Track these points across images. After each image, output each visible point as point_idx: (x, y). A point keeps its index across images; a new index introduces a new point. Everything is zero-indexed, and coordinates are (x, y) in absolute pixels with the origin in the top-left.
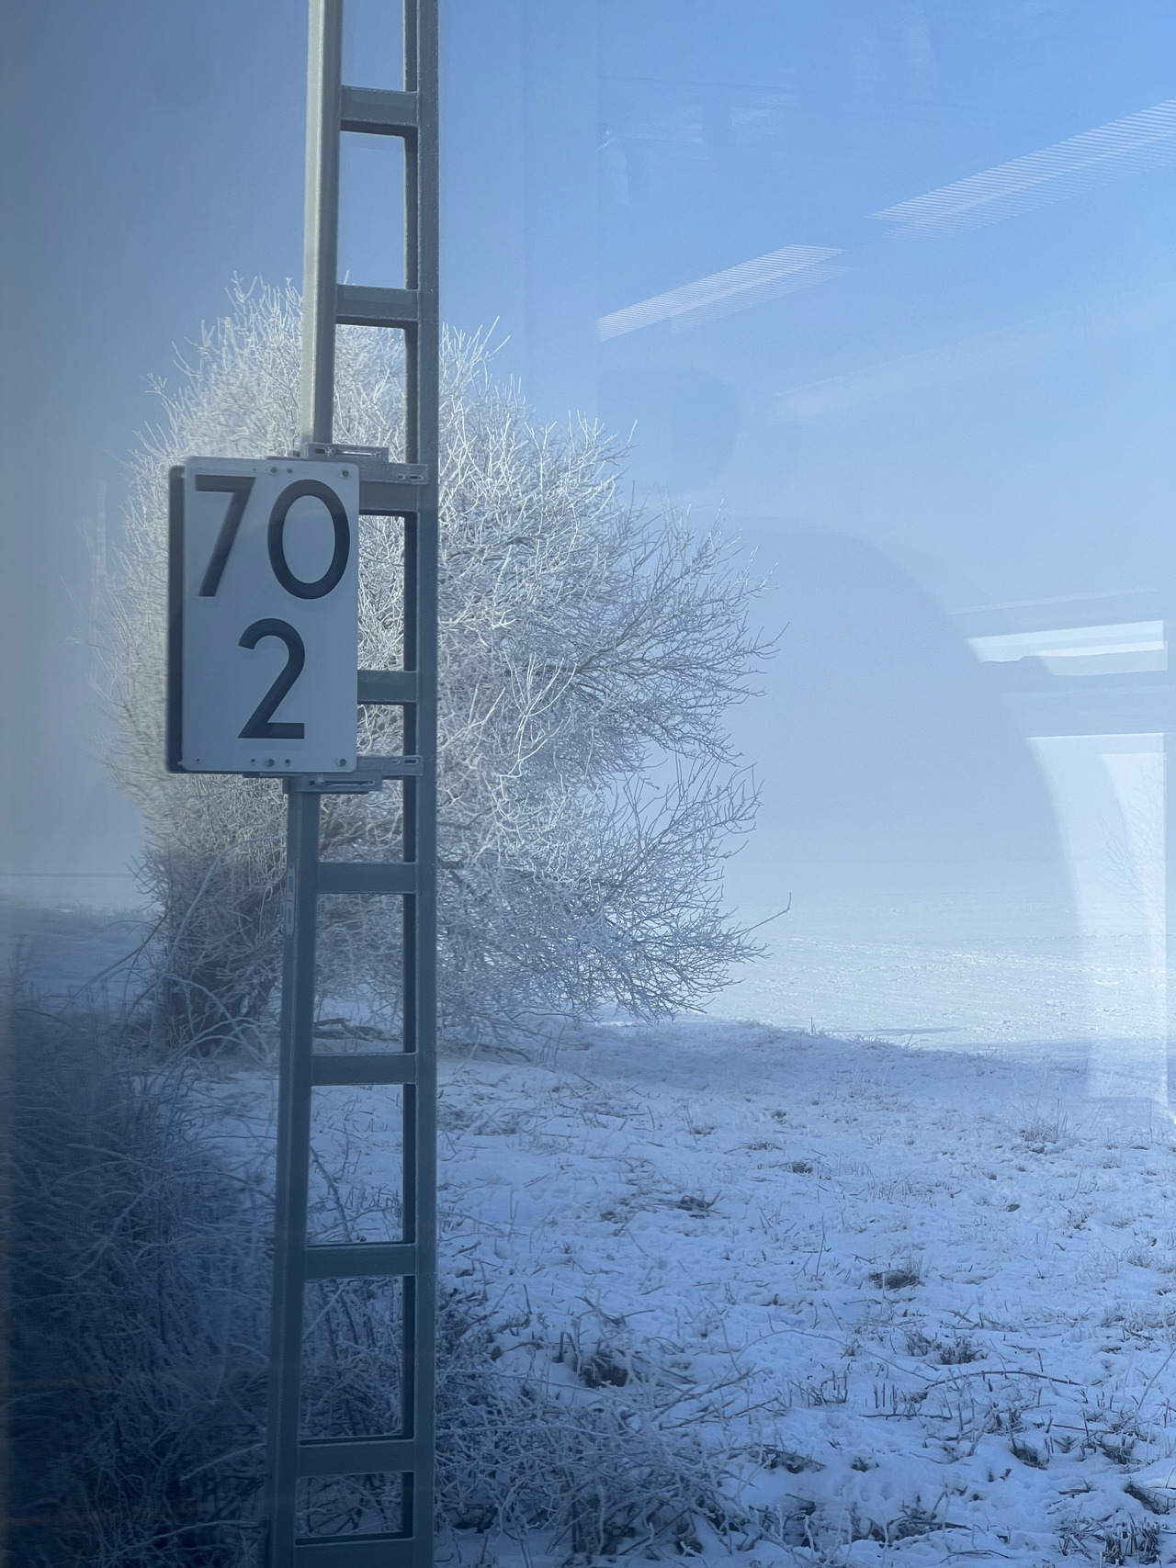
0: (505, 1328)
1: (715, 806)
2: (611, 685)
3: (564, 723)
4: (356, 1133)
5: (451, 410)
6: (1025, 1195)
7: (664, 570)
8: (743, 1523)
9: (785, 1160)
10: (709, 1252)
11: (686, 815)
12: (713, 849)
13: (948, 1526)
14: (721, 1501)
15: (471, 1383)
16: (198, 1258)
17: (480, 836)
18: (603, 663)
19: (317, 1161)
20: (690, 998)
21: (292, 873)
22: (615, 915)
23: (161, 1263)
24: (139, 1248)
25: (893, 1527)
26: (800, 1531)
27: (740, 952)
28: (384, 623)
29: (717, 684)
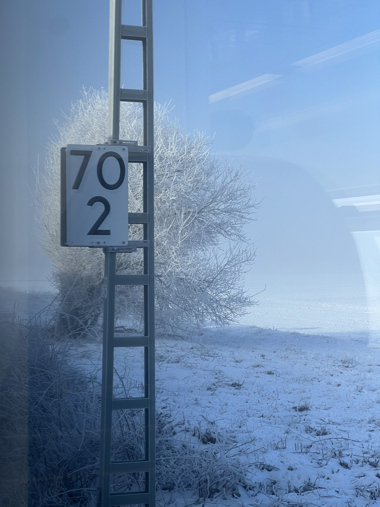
0: (177, 425)
1: (241, 256)
2: (208, 217)
3: (193, 230)
4: (129, 363)
5: (157, 129)
6: (342, 381)
7: (225, 180)
8: (253, 488)
9: (265, 370)
10: (241, 400)
11: (232, 259)
12: (241, 270)
13: (319, 488)
14: (246, 480)
15: (167, 443)
16: (73, 403)
17: (167, 266)
18: (206, 210)
19: (116, 372)
20: (234, 318)
21: (106, 278)
22: (210, 292)
23: (59, 405)
24: (52, 400)
25: (301, 488)
26: (272, 490)
27: (250, 303)
28: (136, 198)
29: (242, 217)
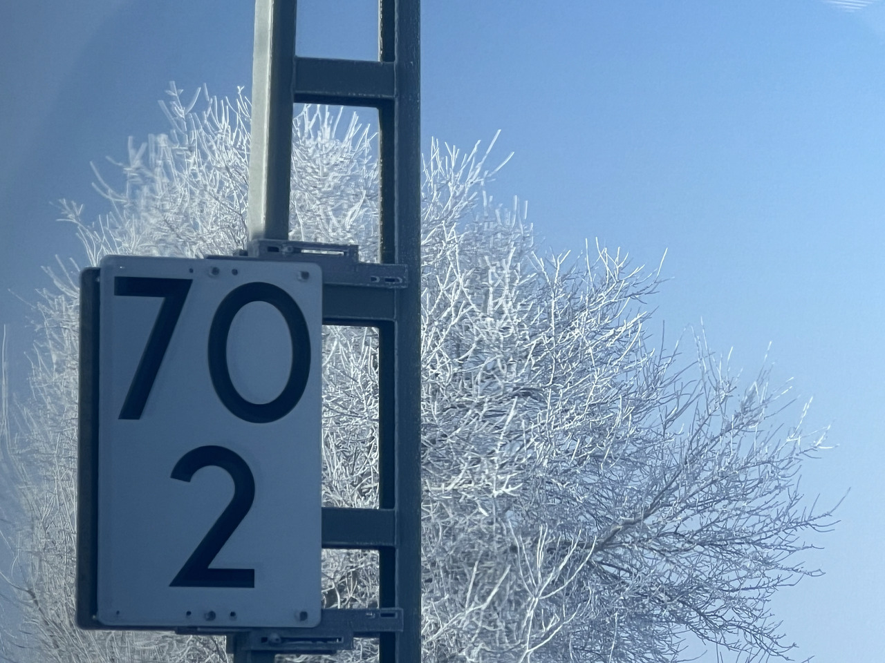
2: (638, 564)
3: (580, 608)
7: (701, 426)
29: (766, 562)
